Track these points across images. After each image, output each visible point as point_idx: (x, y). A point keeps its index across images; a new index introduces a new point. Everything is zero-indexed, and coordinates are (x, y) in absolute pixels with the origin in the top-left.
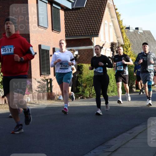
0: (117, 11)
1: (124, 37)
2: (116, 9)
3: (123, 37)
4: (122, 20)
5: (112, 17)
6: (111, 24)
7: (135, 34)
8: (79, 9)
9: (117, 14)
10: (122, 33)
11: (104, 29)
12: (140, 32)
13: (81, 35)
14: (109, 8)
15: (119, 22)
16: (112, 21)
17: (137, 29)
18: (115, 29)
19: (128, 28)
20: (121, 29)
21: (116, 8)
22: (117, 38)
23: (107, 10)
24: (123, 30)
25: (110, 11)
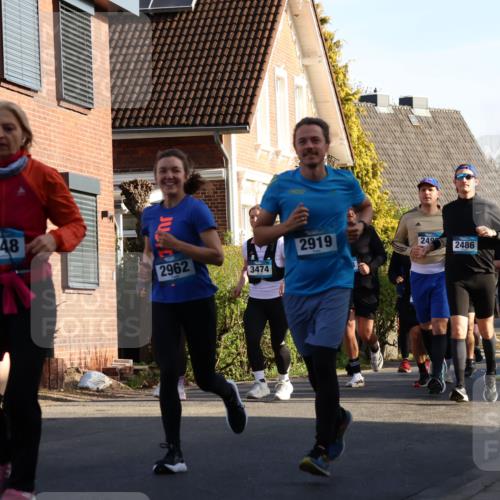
0: (327, 28)
1: (355, 134)
2: (323, 21)
3: (348, 136)
4: (346, 66)
5: (305, 54)
6: (301, 80)
7: (400, 123)
8: (171, 14)
9: (324, 39)
10: (345, 118)
11: (273, 102)
12: (419, 118)
13: (179, 125)
14: (294, 16)
15: (334, 71)
16: (306, 68)
17: (407, 101)
19: (372, 99)
20: (343, 101)
21: (322, 16)
23: (284, 21)
24: (350, 107)
25: (296, 27)
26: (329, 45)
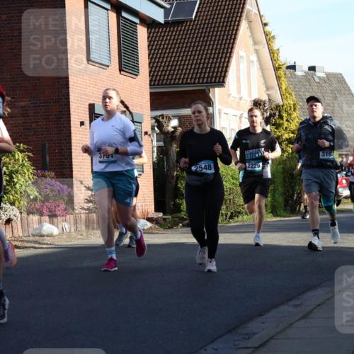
0: (267, 28)
1: (284, 87)
2: (266, 25)
3: (280, 88)
4: (278, 50)
5: (255, 43)
6: (254, 58)
7: (309, 80)
8: (181, 22)
9: (266, 34)
10: (278, 78)
11: (238, 70)
12: (319, 78)
13: (186, 83)
14: (250, 22)
15: (272, 52)
16: (257, 51)
17: (312, 69)
18: (262, 69)
19: (293, 67)
20: (277, 69)
21: (265, 22)
22: (268, 89)
23: (244, 25)
24: (281, 72)
25: (250, 28)
26: (269, 38)
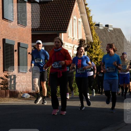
0: (87, 6)
1: (94, 34)
3: (92, 34)
4: (92, 16)
5: (81, 13)
6: (80, 20)
8: (47, 2)
9: (87, 9)
10: (91, 30)
11: (73, 25)
12: (110, 30)
13: (49, 31)
14: (79, 3)
15: (89, 18)
16: (82, 17)
17: (107, 26)
18: (84, 25)
19: (98, 25)
20: (91, 25)
21: (86, 3)
22: (86, 34)
23: (76, 5)
24: (93, 27)
25: (79, 6)
26: (88, 11)
